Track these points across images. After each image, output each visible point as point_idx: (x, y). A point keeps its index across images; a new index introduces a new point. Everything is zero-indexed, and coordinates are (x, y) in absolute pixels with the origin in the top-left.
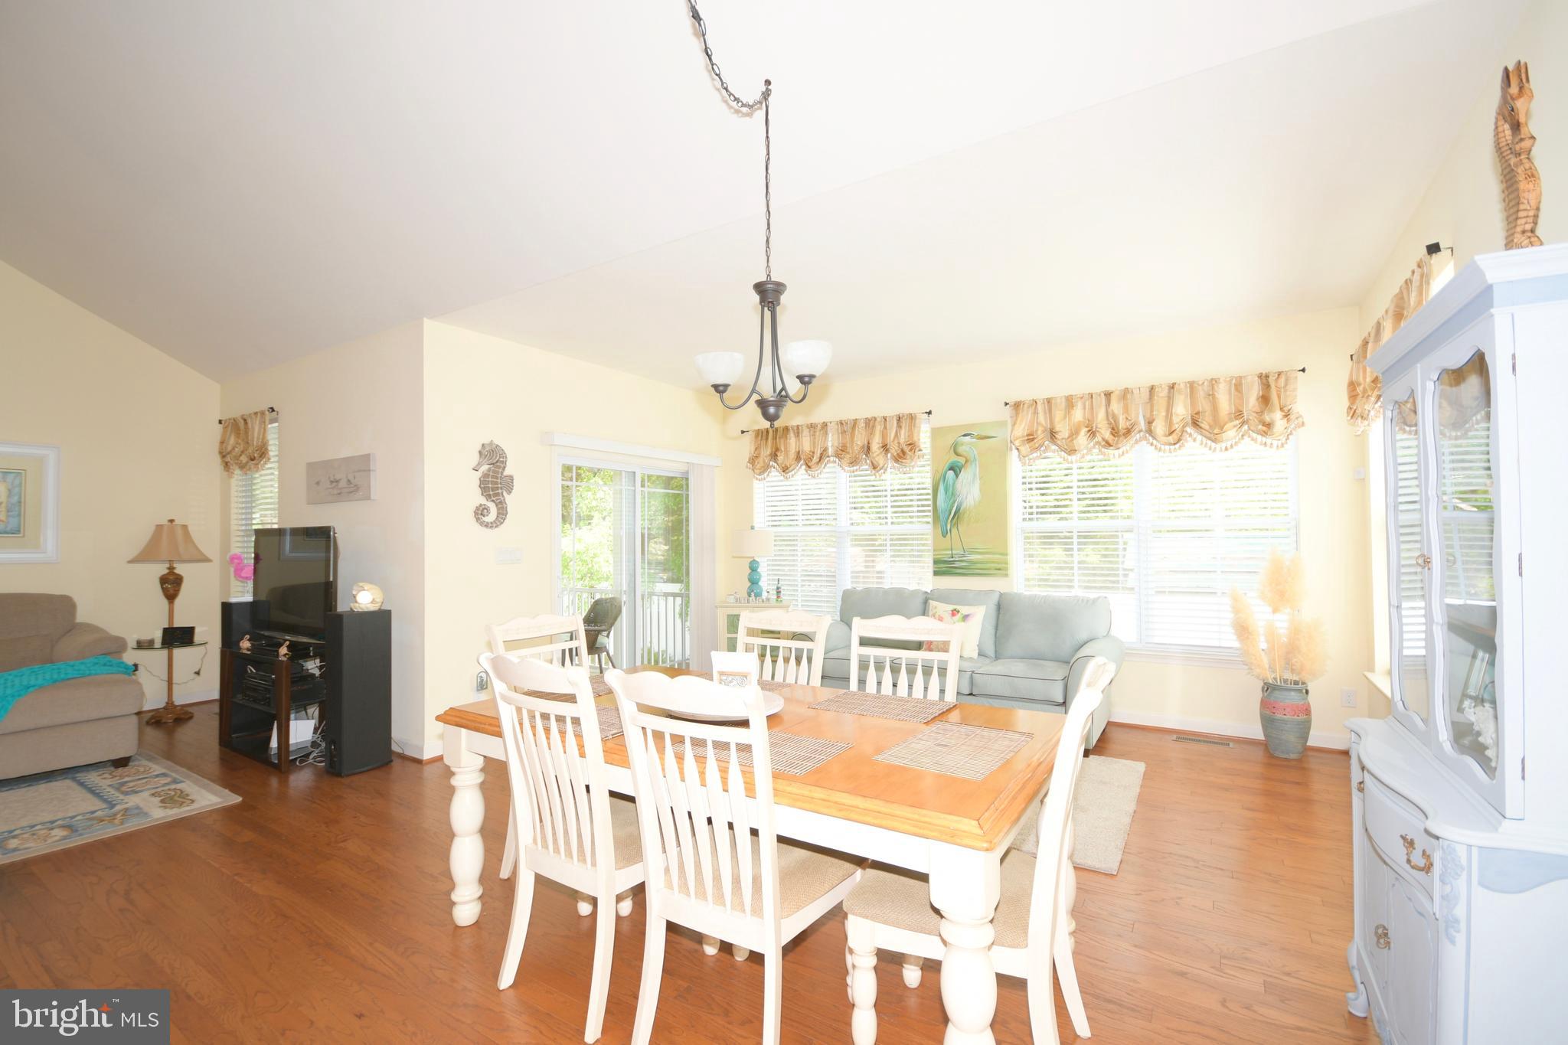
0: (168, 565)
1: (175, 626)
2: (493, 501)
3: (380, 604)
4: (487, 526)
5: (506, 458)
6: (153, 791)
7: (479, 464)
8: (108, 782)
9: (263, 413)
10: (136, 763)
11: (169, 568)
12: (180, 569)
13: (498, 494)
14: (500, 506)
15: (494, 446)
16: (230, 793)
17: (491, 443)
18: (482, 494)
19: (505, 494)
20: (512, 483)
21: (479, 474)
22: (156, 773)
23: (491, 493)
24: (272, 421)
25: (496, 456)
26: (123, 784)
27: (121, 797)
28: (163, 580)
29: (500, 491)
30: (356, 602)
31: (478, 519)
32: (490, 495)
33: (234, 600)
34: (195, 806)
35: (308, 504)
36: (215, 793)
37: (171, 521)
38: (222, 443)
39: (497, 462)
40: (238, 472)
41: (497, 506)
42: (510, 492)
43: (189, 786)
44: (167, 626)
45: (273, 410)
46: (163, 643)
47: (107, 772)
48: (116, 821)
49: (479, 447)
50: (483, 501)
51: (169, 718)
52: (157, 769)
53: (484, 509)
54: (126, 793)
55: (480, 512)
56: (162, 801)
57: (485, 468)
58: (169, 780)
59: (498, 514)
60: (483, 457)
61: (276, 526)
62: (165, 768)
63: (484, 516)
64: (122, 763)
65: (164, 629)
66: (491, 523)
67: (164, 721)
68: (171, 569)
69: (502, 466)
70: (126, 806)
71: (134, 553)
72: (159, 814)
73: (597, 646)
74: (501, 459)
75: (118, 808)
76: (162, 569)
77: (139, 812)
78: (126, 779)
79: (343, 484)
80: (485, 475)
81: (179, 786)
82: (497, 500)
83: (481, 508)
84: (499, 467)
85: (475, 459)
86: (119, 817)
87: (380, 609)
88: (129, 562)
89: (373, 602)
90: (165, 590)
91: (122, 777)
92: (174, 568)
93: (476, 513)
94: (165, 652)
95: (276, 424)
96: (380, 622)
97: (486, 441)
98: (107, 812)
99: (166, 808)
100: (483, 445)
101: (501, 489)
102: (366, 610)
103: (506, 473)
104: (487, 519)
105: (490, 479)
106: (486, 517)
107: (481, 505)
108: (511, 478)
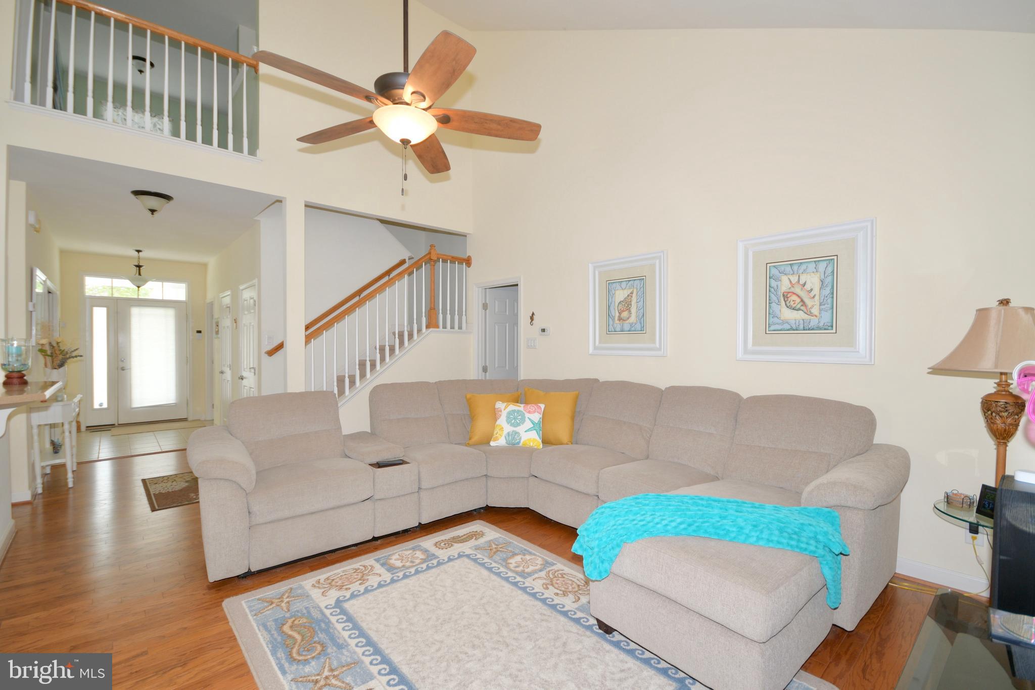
0: (997, 382)
11: (999, 386)
68: (1003, 386)
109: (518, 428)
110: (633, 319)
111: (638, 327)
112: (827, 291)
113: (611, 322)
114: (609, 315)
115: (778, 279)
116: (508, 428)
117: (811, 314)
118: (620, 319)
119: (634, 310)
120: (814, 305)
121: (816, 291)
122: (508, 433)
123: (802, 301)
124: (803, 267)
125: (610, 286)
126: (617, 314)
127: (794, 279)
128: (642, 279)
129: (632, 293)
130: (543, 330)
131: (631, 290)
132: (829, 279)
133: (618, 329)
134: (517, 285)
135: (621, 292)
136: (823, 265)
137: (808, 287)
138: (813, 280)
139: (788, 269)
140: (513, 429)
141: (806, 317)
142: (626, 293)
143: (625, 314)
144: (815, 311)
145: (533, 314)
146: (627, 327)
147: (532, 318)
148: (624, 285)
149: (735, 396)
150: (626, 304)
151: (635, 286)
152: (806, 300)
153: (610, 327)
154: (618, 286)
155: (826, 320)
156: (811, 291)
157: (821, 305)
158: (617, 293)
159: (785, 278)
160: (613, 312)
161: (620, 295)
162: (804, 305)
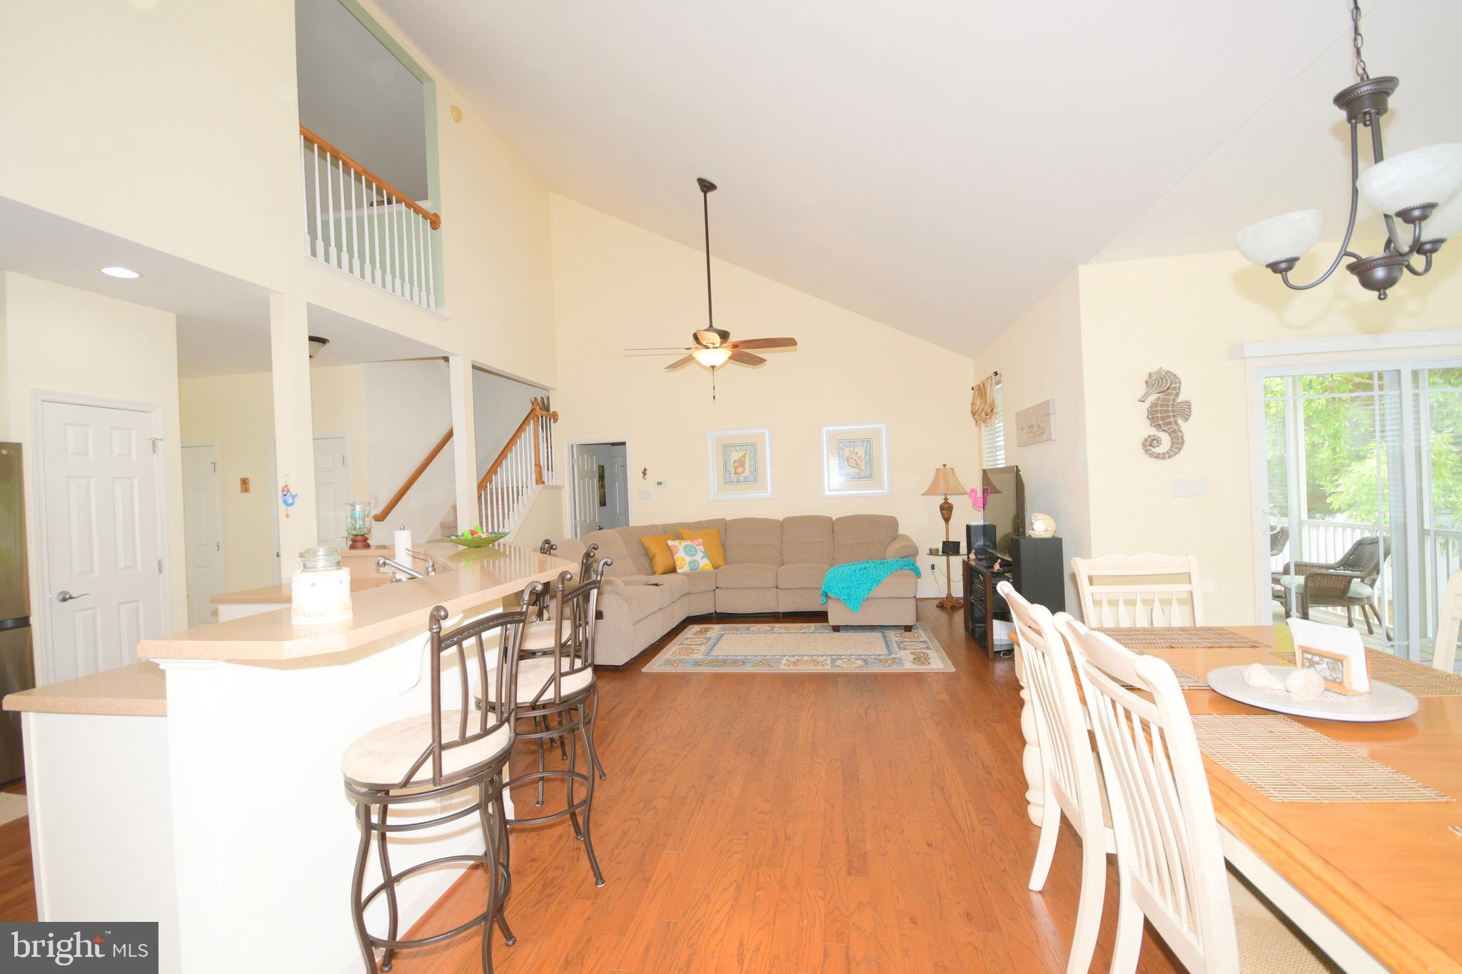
0: (944, 497)
1: (950, 540)
2: (1164, 430)
3: (1053, 532)
4: (1157, 456)
5: (1180, 382)
6: (912, 651)
7: (1146, 395)
8: (897, 639)
9: (991, 377)
10: (916, 631)
11: (944, 499)
12: (951, 500)
13: (1169, 423)
14: (1173, 435)
15: (1164, 373)
16: (951, 664)
17: (1160, 371)
18: (1151, 425)
19: (1180, 421)
20: (1190, 409)
21: (1147, 404)
22: (922, 640)
23: (1161, 422)
24: (998, 383)
25: (1167, 383)
26: (902, 642)
27: (897, 650)
28: (942, 508)
29: (1172, 419)
30: (1033, 530)
31: (1147, 451)
32: (1159, 425)
33: (973, 523)
34: (929, 667)
35: (1019, 447)
36: (943, 660)
37: (945, 466)
38: (973, 404)
39: (1168, 389)
40: (983, 425)
41: (1170, 435)
42: (1187, 419)
43: (932, 654)
44: (945, 540)
45: (996, 374)
46: (943, 552)
47: (899, 632)
48: (887, 664)
49: (1146, 377)
50: (1153, 431)
51: (948, 605)
52: (924, 638)
53: (1153, 440)
54: (900, 648)
55: (1149, 443)
56: (914, 659)
57: (1153, 397)
58: (925, 646)
59: (1173, 443)
60: (1150, 386)
61: (1004, 466)
62: (927, 637)
63: (1154, 447)
64: (908, 629)
65: (944, 542)
66: (1163, 454)
67: (945, 606)
68: (946, 499)
69: (1175, 392)
70: (895, 656)
71: (925, 488)
72: (909, 666)
73: (1350, 594)
74: (1173, 386)
75: (892, 656)
76: (940, 500)
77: (900, 661)
78: (906, 640)
79: (1035, 428)
80: (1154, 405)
81: (928, 651)
82: (1169, 429)
83: (1150, 440)
84: (1170, 394)
85: (1142, 389)
86: (889, 662)
87: (1053, 536)
88: (923, 495)
89: (1046, 530)
90: (943, 515)
91: (904, 638)
92: (947, 499)
93: (1144, 445)
94: (945, 558)
95: (1000, 385)
96: (1053, 547)
97: (1154, 369)
98: (886, 657)
99: (914, 663)
100: (1150, 374)
101: (1174, 416)
102: (1040, 537)
103: (1181, 398)
104: (1156, 450)
105: (1159, 408)
106: (1156, 449)
107: (1150, 436)
108: (1188, 404)
109: (696, 557)
110: (747, 473)
111: (752, 479)
112: (868, 457)
113: (728, 476)
114: (726, 470)
115: (843, 450)
116: (688, 559)
117: (861, 470)
118: (735, 473)
119: (747, 466)
120: (862, 464)
121: (863, 457)
122: (690, 562)
123: (856, 462)
124: (856, 444)
125: (726, 448)
126: (734, 470)
127: (852, 450)
128: (753, 445)
129: (745, 454)
130: (660, 483)
131: (744, 453)
132: (869, 451)
133: (734, 480)
134: (624, 444)
135: (736, 453)
136: (866, 443)
137: (859, 455)
138: (861, 451)
139: (848, 444)
140: (691, 558)
141: (858, 471)
142: (741, 454)
143: (740, 470)
144: (863, 468)
145: (645, 470)
146: (742, 478)
147: (644, 473)
148: (738, 448)
149: (826, 520)
150: (741, 462)
151: (748, 449)
152: (858, 461)
153: (728, 479)
154: (733, 449)
155: (868, 472)
156: (860, 457)
157: (866, 464)
158: (733, 454)
159: (847, 449)
160: (729, 468)
161: (735, 456)
162: (857, 464)
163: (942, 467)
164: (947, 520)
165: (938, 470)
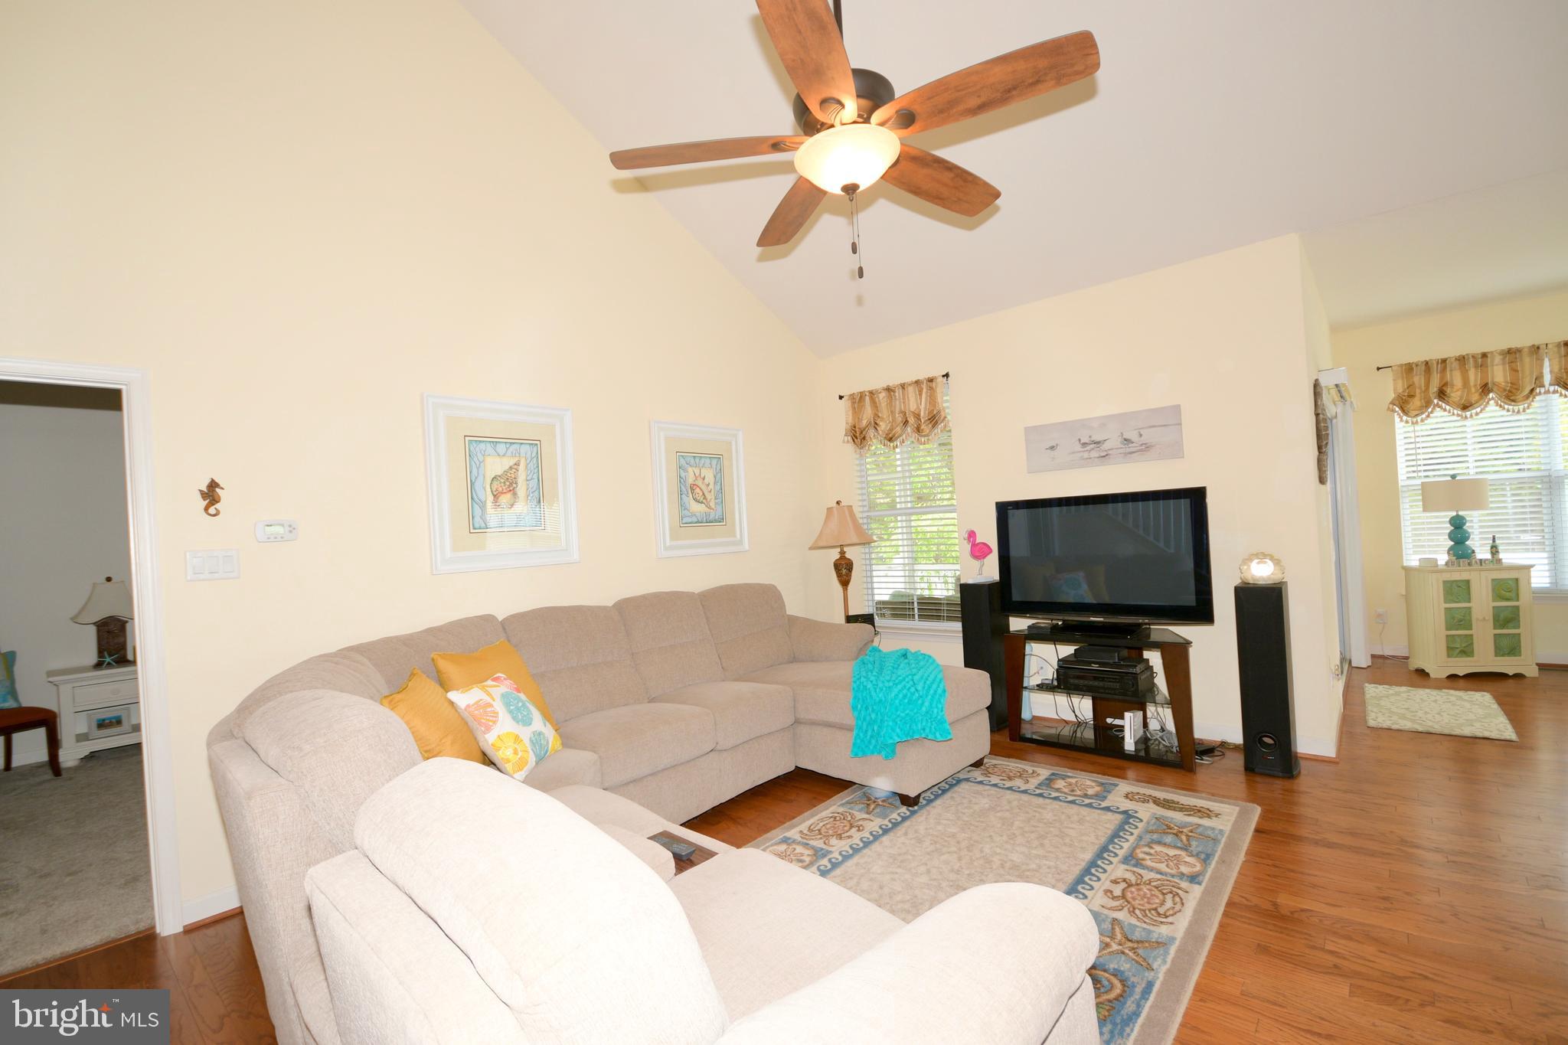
0: (839, 550)
11: (840, 553)
12: (850, 554)
28: (837, 566)
37: (839, 503)
44: (844, 613)
45: (947, 376)
68: (842, 553)
71: (811, 539)
76: (835, 555)
86: (1180, 829)
90: (839, 575)
92: (845, 553)
110: (519, 506)
112: (718, 486)
113: (478, 511)
114: (473, 498)
115: (686, 471)
116: (525, 733)
117: (710, 508)
118: (495, 507)
119: (521, 492)
120: (711, 498)
121: (712, 485)
123: (703, 494)
124: (702, 461)
125: (474, 446)
126: (490, 498)
127: (697, 472)
128: (535, 444)
129: (517, 464)
131: (512, 462)
132: (718, 475)
133: (492, 522)
135: (497, 460)
136: (714, 462)
137: (706, 481)
138: (709, 475)
139: (693, 460)
140: (529, 729)
141: (707, 510)
142: (508, 462)
143: (504, 500)
144: (712, 505)
146: (508, 520)
148: (501, 448)
150: (507, 482)
151: (523, 451)
152: (706, 494)
153: (477, 519)
154: (489, 448)
155: (719, 513)
156: (708, 485)
157: (716, 499)
158: (489, 460)
159: (690, 470)
160: (481, 494)
161: (495, 466)
162: (705, 498)
163: (835, 505)
164: (845, 583)
165: (830, 510)
